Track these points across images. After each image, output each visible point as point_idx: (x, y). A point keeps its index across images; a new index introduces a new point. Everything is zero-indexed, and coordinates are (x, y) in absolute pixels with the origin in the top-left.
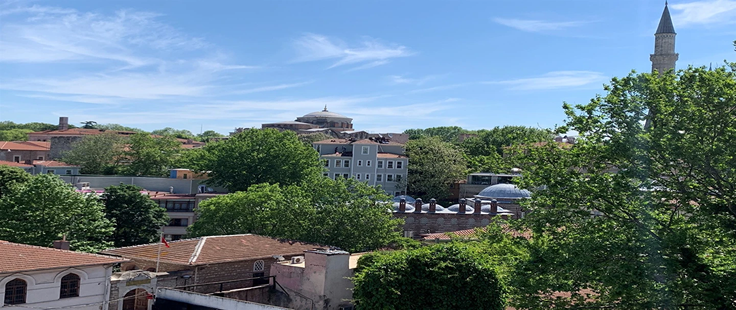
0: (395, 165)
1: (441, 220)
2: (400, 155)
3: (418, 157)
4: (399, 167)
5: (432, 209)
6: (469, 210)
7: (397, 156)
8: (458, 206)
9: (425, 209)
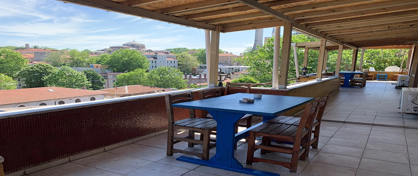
0: (173, 62)
1: (193, 80)
2: (174, 59)
3: (180, 59)
4: (174, 63)
5: (190, 77)
6: (203, 77)
7: (173, 59)
8: (199, 76)
9: (188, 77)
